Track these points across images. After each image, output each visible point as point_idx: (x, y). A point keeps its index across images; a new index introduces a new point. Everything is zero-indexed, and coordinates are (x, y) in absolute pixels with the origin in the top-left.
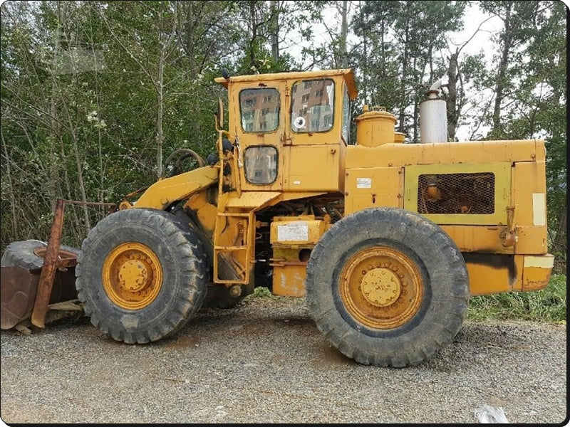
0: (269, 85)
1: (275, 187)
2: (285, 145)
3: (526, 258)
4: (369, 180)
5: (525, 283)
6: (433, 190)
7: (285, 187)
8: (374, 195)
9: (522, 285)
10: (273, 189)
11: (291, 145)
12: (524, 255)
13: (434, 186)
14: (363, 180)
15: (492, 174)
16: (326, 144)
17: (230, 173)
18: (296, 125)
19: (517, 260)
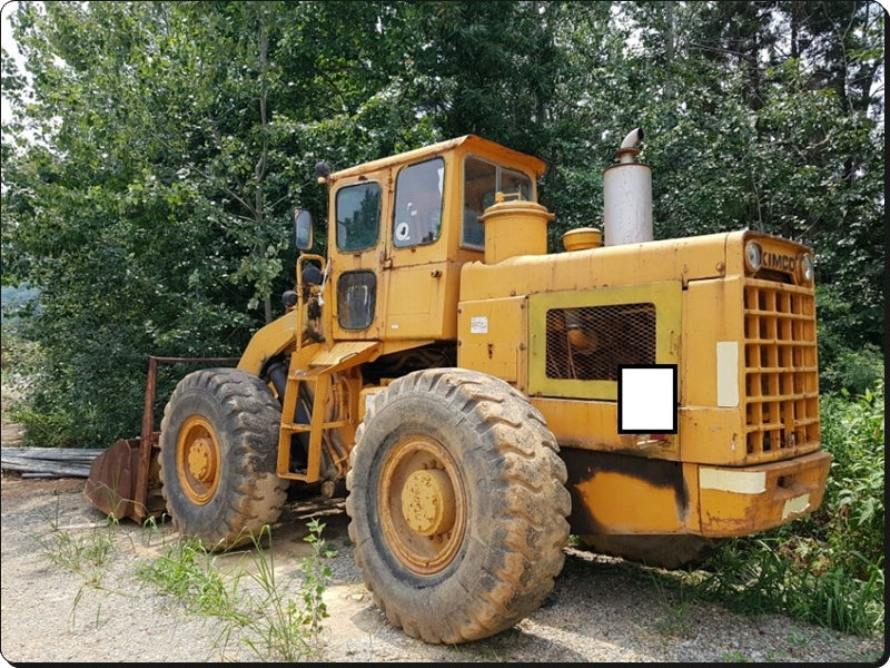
0: (371, 178)
1: (372, 334)
2: (385, 269)
3: (703, 471)
4: (484, 320)
5: (705, 519)
6: (575, 335)
7: (382, 335)
8: (490, 346)
9: (700, 521)
10: (368, 337)
11: (391, 268)
12: (699, 464)
13: (576, 328)
14: (477, 319)
15: (651, 305)
16: (430, 263)
17: (319, 315)
18: (399, 237)
19: (688, 473)
